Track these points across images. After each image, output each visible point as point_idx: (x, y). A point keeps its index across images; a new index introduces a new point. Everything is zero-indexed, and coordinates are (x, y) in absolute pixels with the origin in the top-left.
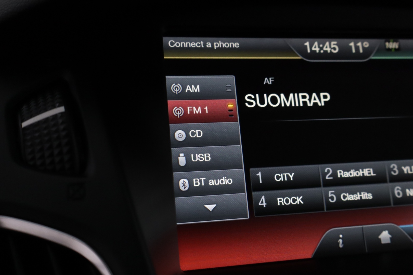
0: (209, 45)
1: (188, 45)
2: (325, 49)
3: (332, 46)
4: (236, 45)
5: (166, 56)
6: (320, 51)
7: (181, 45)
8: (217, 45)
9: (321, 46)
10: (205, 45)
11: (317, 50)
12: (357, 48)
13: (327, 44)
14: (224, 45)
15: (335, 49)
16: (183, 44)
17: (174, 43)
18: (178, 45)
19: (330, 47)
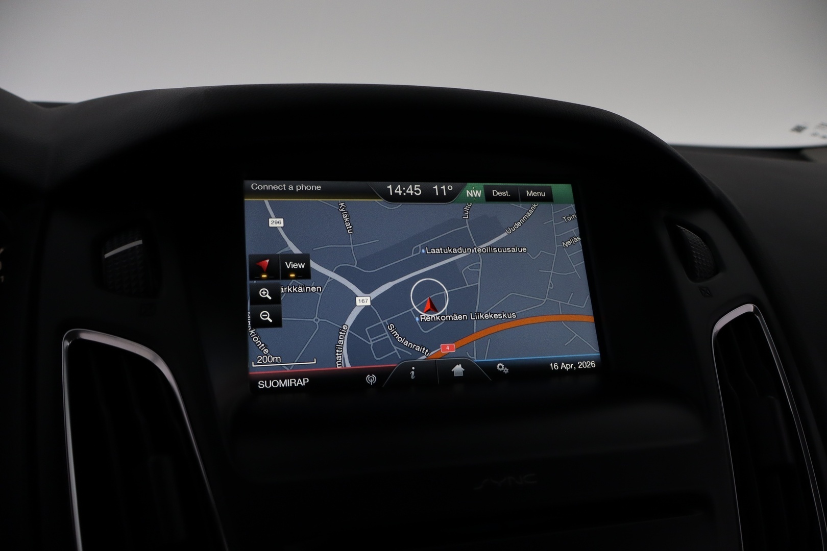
0: (291, 188)
1: (271, 187)
2: (407, 192)
3: (415, 189)
4: (318, 188)
5: (246, 198)
6: (402, 194)
7: (263, 187)
8: (299, 188)
9: (404, 189)
10: (287, 187)
11: (400, 192)
12: (441, 191)
13: (411, 186)
14: (306, 188)
15: (418, 192)
16: (266, 187)
17: (257, 186)
18: (260, 187)
19: (413, 190)
